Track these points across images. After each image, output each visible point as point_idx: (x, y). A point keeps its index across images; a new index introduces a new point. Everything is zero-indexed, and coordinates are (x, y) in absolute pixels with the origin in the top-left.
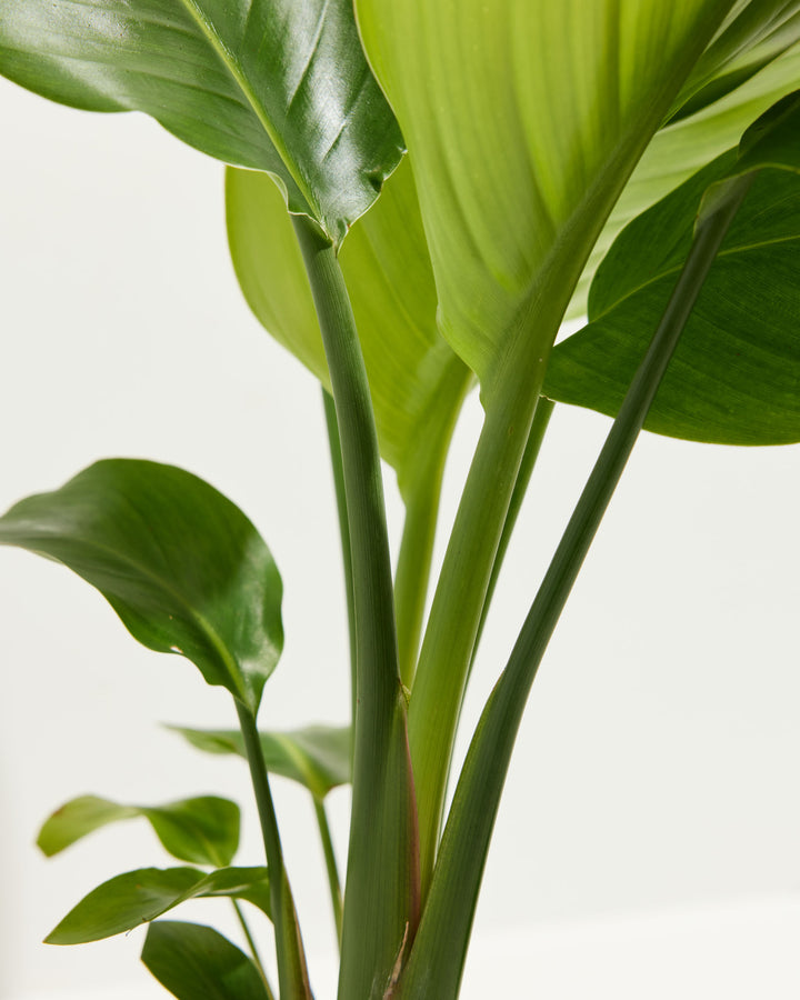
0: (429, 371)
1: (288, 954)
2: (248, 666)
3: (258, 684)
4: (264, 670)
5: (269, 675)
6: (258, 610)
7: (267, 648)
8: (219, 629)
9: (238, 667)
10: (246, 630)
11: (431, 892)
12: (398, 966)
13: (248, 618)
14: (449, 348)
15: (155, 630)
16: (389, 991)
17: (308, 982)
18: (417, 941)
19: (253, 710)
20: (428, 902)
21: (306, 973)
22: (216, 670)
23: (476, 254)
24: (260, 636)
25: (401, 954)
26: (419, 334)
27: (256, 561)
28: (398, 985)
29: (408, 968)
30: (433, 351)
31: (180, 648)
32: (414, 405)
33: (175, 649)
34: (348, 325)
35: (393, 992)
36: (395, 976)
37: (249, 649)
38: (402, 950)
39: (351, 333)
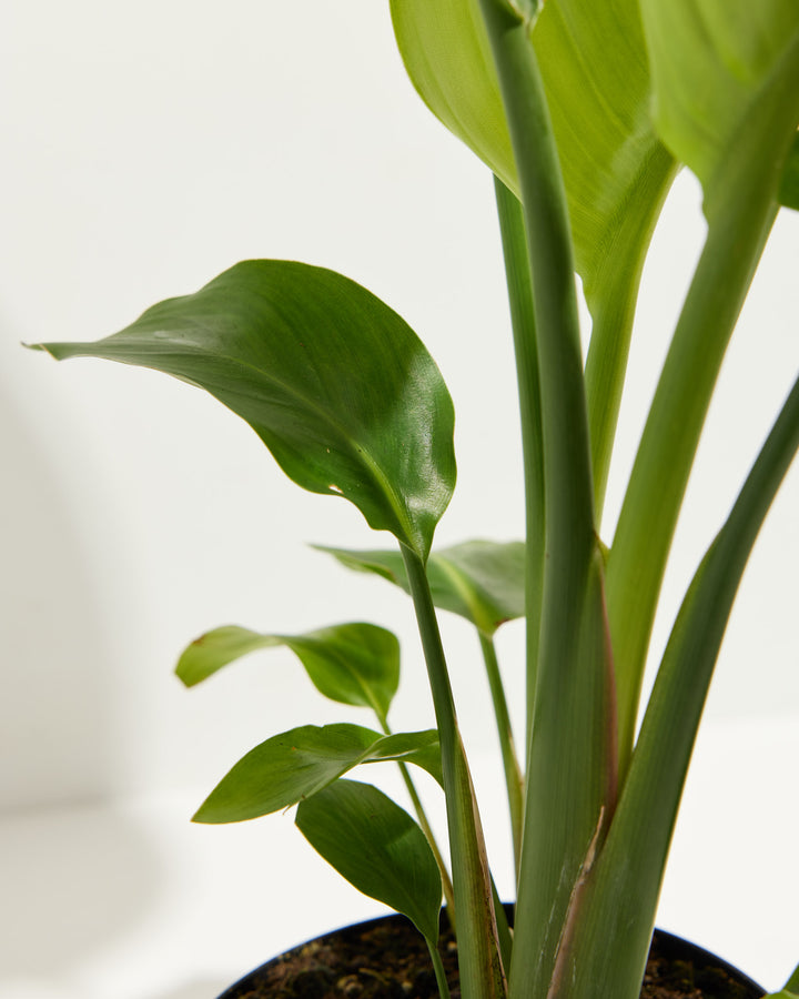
0: (626, 162)
1: (463, 829)
2: (415, 504)
3: (428, 526)
4: (435, 510)
5: (440, 516)
6: (426, 439)
7: (437, 484)
8: (383, 463)
9: (404, 506)
10: (412, 461)
11: (630, 774)
12: (591, 854)
13: (415, 449)
14: (651, 135)
15: (310, 467)
16: (581, 881)
17: (485, 861)
18: (615, 827)
19: (421, 556)
20: (627, 785)
21: (484, 851)
22: (380, 512)
23: (704, 36)
24: (428, 469)
25: (594, 841)
26: (617, 122)
27: (422, 383)
28: (591, 874)
29: (603, 856)
30: (631, 140)
31: (339, 487)
32: (607, 202)
33: (334, 488)
34: (541, 119)
35: (585, 882)
36: (588, 865)
37: (416, 485)
38: (596, 836)
39: (544, 129)
